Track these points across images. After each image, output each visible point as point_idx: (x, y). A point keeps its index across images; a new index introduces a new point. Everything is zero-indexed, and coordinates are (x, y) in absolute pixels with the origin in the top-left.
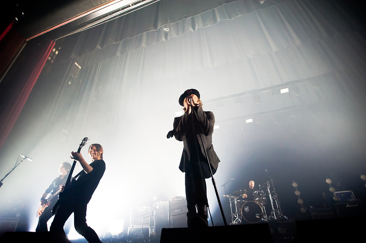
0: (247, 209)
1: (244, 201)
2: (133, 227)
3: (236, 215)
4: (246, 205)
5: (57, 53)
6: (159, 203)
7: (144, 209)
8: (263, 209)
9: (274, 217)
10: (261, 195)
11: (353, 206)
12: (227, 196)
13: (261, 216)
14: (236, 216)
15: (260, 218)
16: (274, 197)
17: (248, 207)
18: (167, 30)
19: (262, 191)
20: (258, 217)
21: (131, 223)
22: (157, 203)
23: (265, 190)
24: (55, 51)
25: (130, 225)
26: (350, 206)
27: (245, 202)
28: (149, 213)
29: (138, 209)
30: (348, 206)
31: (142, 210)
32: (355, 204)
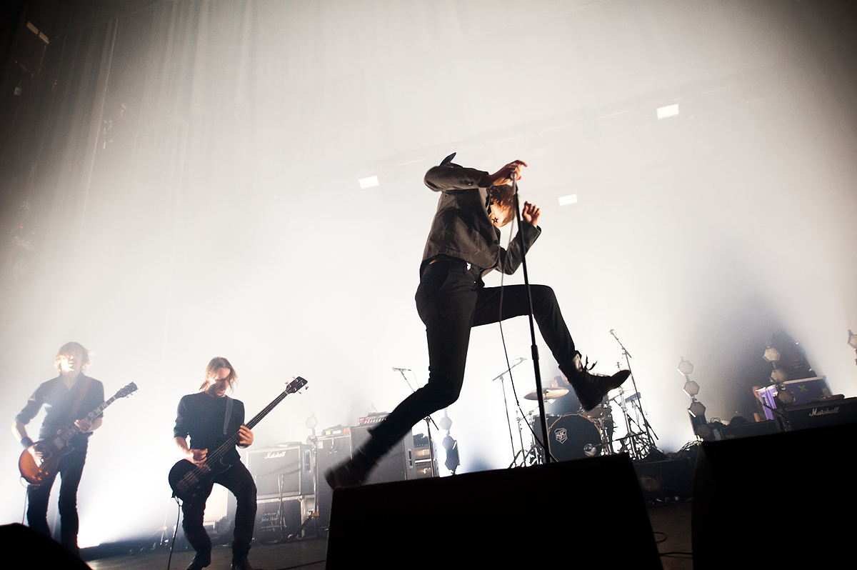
0: (561, 435)
1: (553, 415)
4: (558, 426)
7: (284, 453)
11: (828, 412)
17: (564, 430)
20: (590, 453)
26: (820, 413)
28: (296, 463)
29: (266, 454)
30: (814, 413)
31: (278, 456)
32: (831, 408)
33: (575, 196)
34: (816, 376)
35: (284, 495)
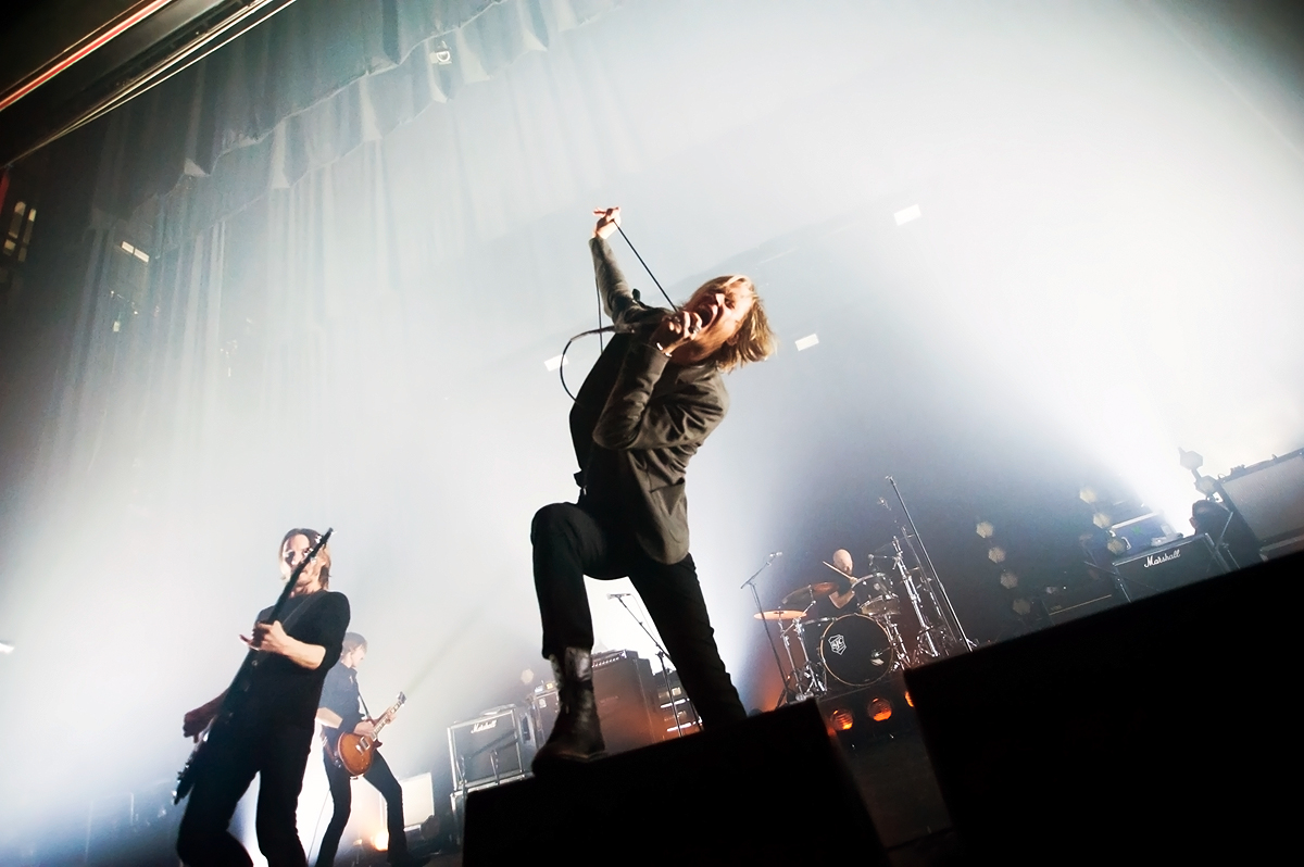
0: (838, 644)
1: (826, 619)
2: (466, 789)
3: (809, 672)
4: (833, 633)
5: (32, 216)
6: (545, 687)
7: (494, 722)
8: (892, 632)
9: (930, 650)
10: (877, 587)
11: (1167, 558)
12: (769, 615)
13: (889, 657)
14: (808, 676)
15: (887, 664)
16: (923, 584)
17: (840, 637)
18: (445, 57)
19: (878, 574)
20: (879, 662)
21: (459, 779)
22: (539, 690)
23: (888, 567)
24: (27, 213)
25: (455, 785)
26: (1157, 562)
27: (831, 621)
28: (512, 732)
29: (472, 727)
30: (1150, 562)
31: (487, 727)
32: (1170, 552)
33: (814, 336)
34: (1150, 512)
35: (501, 776)
